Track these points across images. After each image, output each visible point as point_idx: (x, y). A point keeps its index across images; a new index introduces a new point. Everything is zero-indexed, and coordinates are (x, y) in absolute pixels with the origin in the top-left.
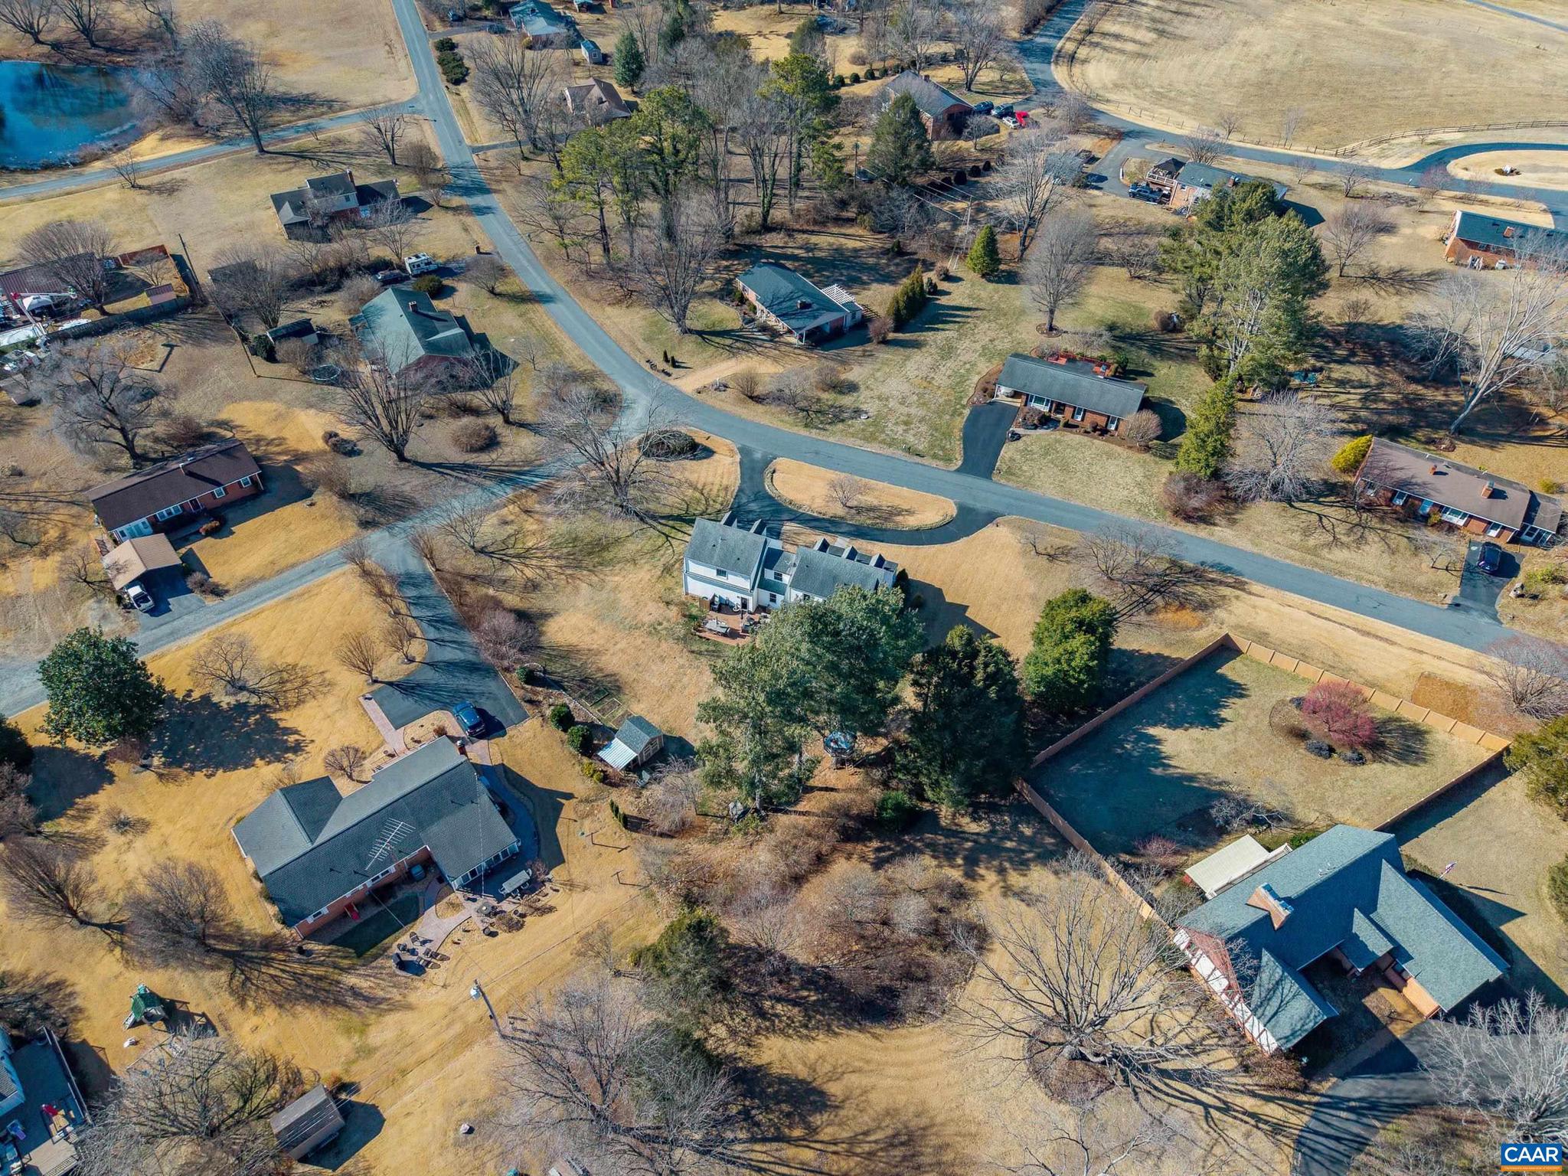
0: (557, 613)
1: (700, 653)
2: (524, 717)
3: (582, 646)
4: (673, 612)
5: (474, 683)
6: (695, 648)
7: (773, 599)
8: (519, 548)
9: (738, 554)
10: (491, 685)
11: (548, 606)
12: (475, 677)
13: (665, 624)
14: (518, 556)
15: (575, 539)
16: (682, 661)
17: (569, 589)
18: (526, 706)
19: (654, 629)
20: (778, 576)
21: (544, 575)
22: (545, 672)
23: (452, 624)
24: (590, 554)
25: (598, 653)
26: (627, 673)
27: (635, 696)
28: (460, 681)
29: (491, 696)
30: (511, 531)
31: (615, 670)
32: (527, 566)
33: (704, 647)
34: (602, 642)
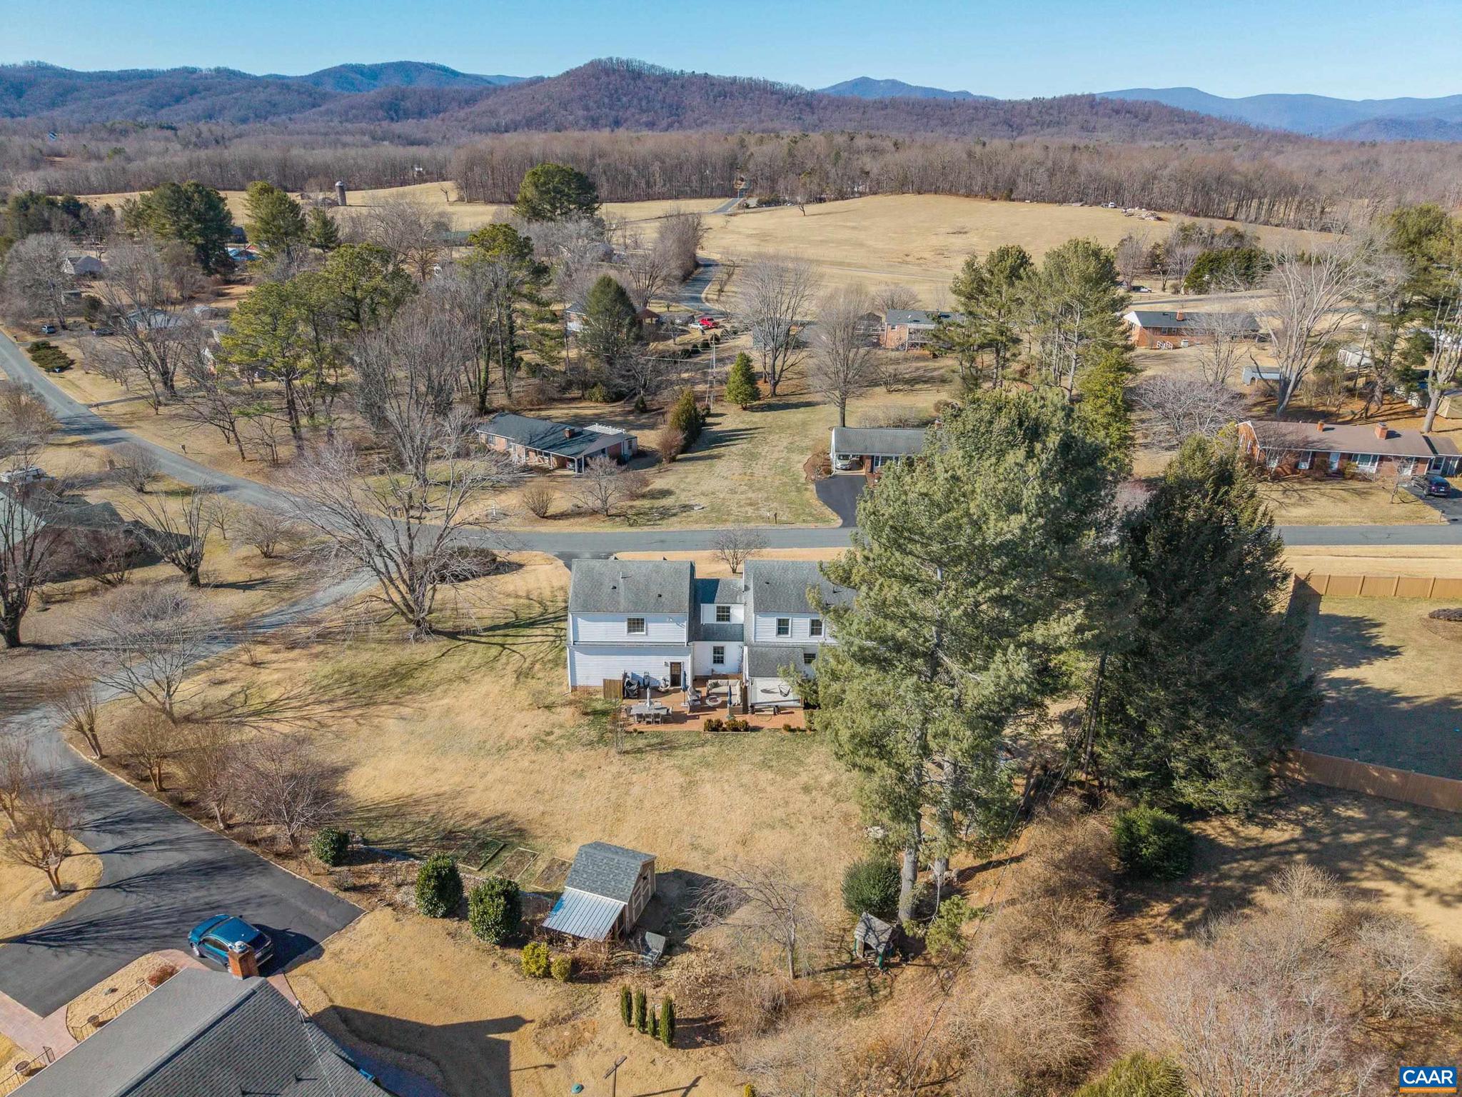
0: (354, 764)
1: (640, 751)
2: (353, 915)
3: (420, 793)
4: (566, 715)
5: (222, 891)
6: (627, 746)
7: (719, 658)
8: (255, 703)
9: (655, 590)
10: (259, 884)
11: (335, 758)
12: (223, 880)
13: (557, 732)
14: (257, 713)
15: (351, 677)
16: (614, 769)
17: (365, 731)
18: (352, 898)
19: (542, 742)
20: (724, 614)
21: (314, 724)
22: (366, 842)
23: (148, 820)
24: (383, 687)
25: (456, 794)
26: (523, 808)
27: (557, 835)
28: (192, 894)
29: (262, 900)
30: (237, 689)
31: (501, 808)
32: (278, 721)
33: (641, 743)
34: (457, 779)
